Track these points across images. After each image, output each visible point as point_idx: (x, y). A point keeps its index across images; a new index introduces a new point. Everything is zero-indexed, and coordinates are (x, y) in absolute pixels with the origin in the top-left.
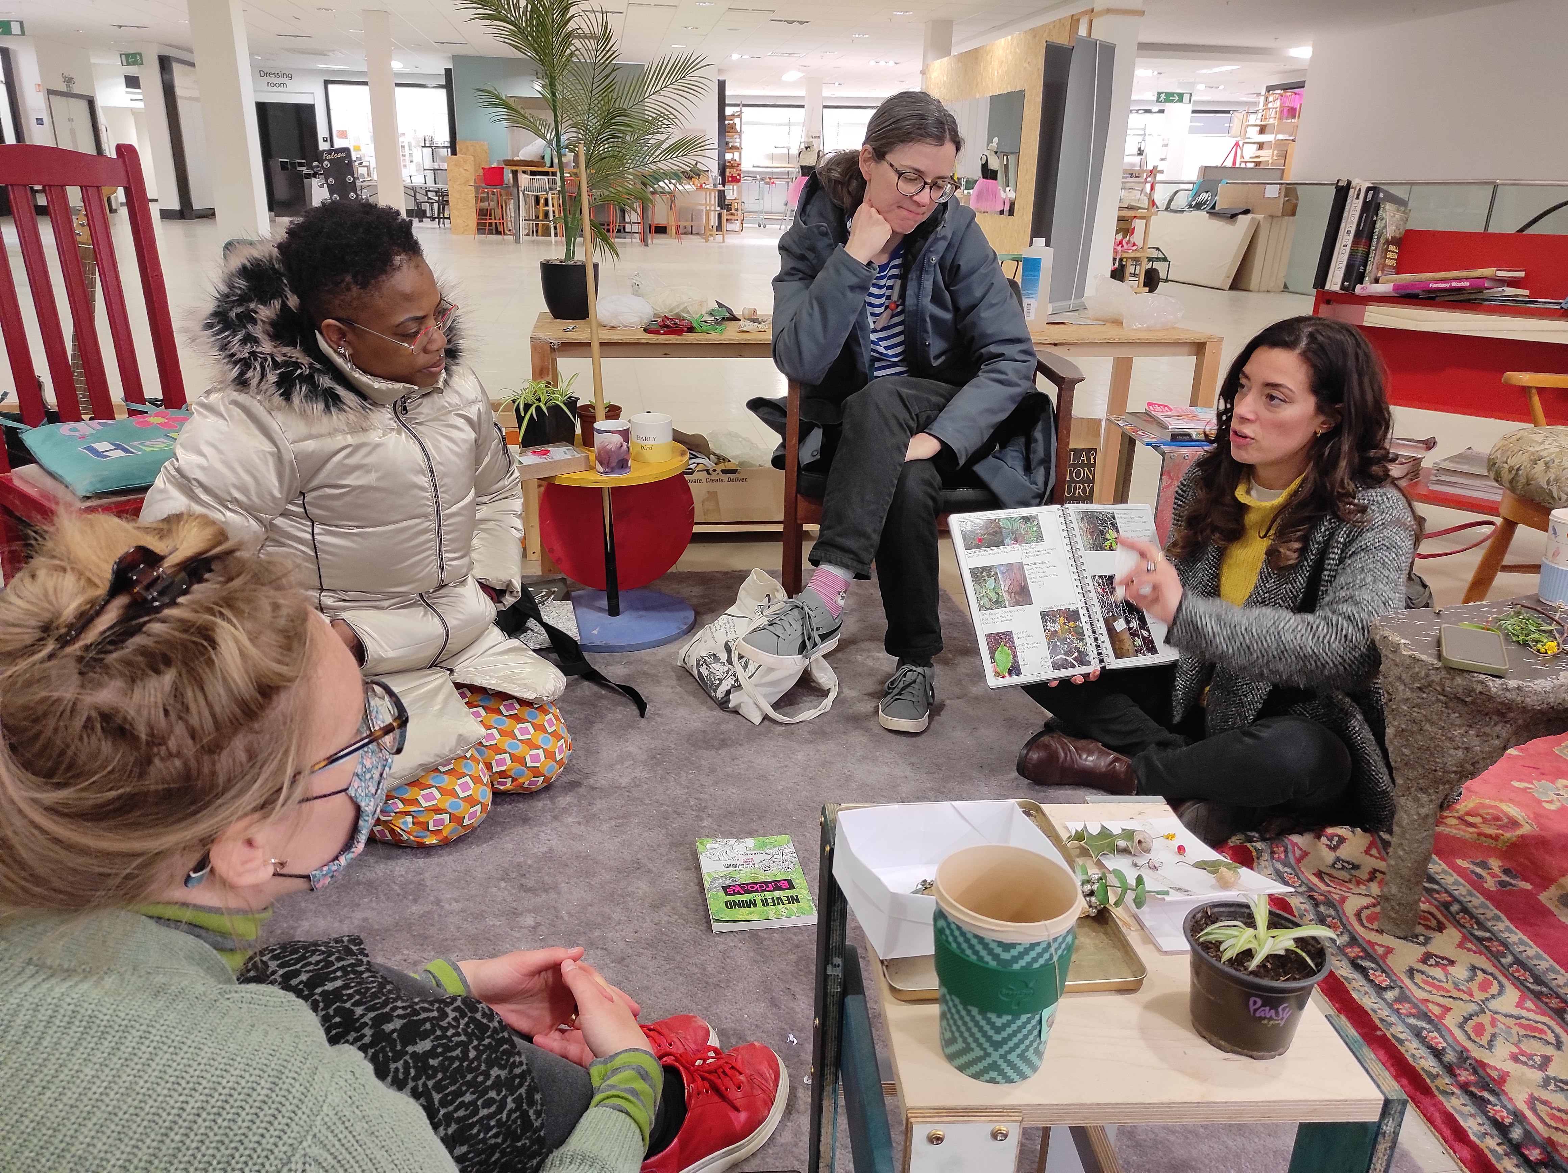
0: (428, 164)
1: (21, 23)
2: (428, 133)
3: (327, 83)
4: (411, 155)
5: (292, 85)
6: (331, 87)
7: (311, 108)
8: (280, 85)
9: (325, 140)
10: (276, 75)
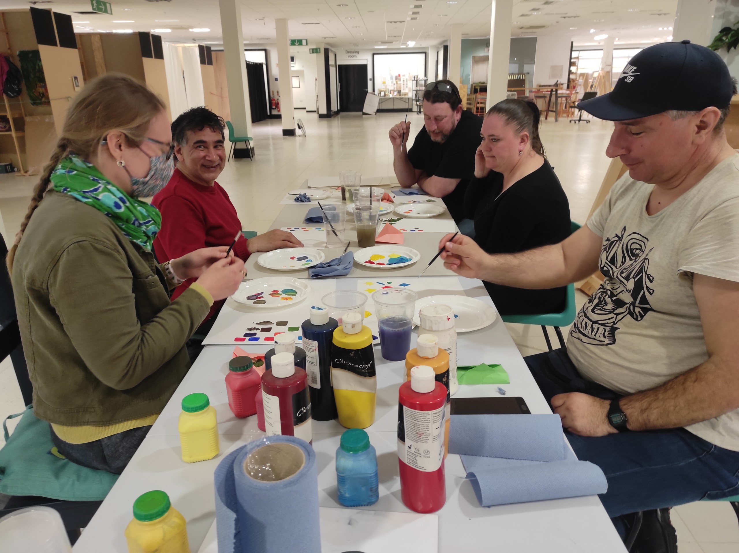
0: (414, 88)
1: (307, 40)
2: (415, 74)
3: (374, 54)
4: (407, 84)
5: (359, 56)
6: (375, 56)
7: (365, 67)
8: (354, 57)
9: (370, 80)
10: (352, 52)
